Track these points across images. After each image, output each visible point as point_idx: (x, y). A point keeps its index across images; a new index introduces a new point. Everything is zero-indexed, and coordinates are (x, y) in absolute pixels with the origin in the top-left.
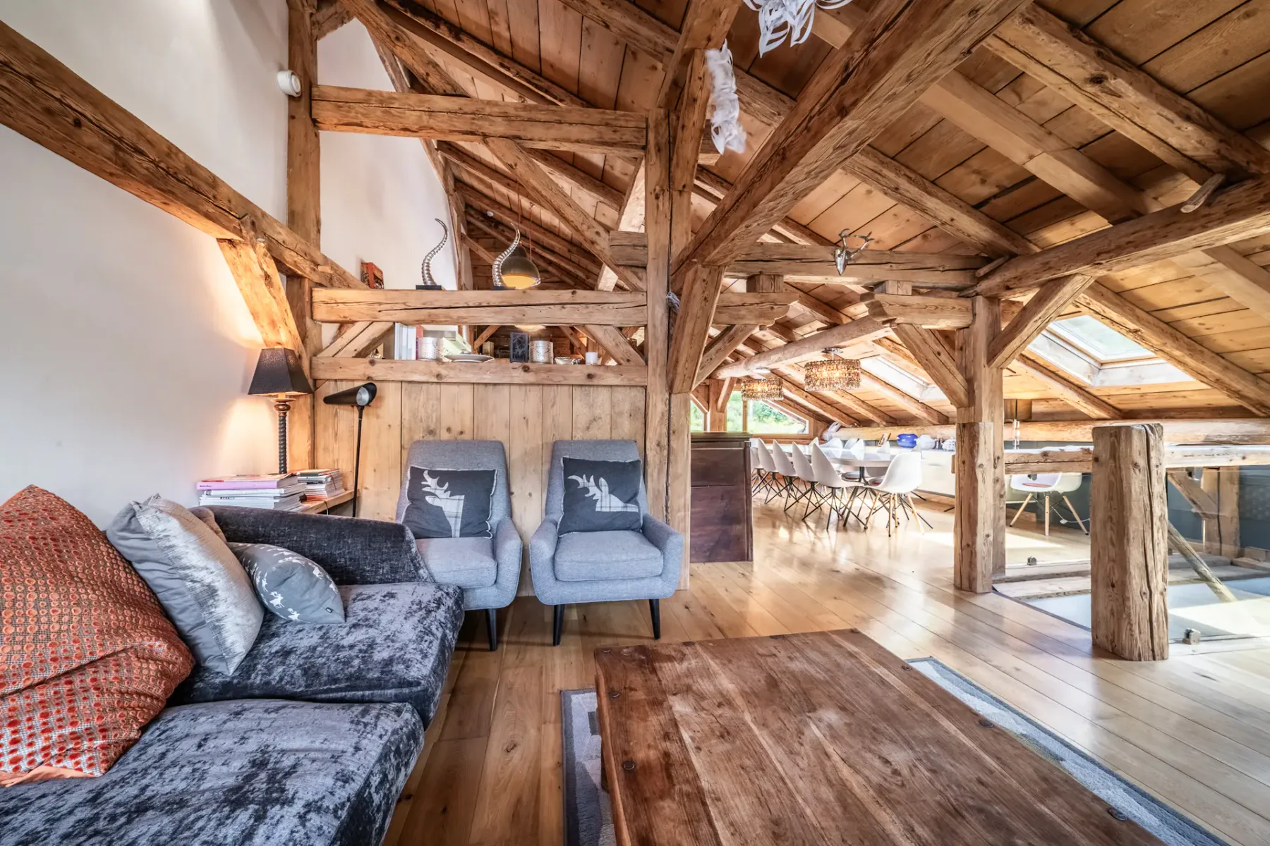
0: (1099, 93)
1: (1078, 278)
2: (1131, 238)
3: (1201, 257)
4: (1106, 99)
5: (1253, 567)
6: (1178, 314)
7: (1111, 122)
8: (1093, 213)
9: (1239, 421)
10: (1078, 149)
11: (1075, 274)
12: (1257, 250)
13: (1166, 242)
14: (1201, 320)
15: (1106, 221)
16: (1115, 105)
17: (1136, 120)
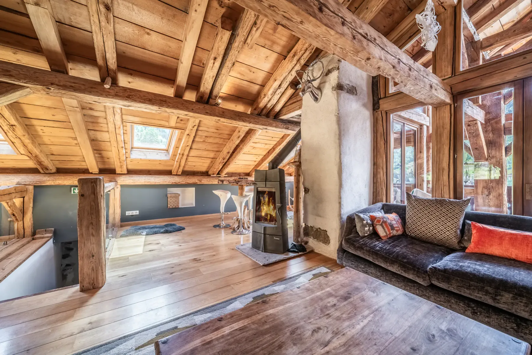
0: (103, 13)
1: (28, 90)
2: (73, 85)
3: (74, 103)
4: (103, 19)
5: (43, 238)
6: (35, 122)
7: (95, 28)
8: (45, 59)
9: (33, 175)
10: (56, 21)
11: (28, 87)
12: (87, 108)
13: (89, 95)
14: (43, 128)
15: (49, 67)
16: (103, 24)
17: (105, 36)
